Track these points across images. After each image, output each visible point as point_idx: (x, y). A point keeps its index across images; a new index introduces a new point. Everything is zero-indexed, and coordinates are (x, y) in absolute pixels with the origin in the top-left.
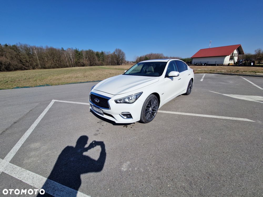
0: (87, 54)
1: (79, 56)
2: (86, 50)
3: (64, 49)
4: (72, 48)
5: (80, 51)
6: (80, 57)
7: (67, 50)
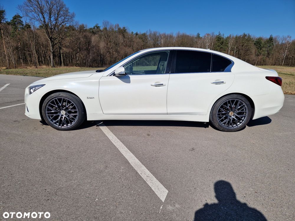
0: (237, 42)
1: (221, 46)
2: (237, 36)
3: (201, 36)
4: (213, 33)
5: (225, 38)
6: (222, 48)
7: (205, 37)
